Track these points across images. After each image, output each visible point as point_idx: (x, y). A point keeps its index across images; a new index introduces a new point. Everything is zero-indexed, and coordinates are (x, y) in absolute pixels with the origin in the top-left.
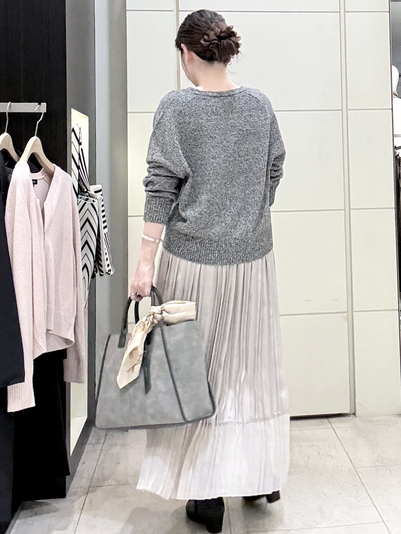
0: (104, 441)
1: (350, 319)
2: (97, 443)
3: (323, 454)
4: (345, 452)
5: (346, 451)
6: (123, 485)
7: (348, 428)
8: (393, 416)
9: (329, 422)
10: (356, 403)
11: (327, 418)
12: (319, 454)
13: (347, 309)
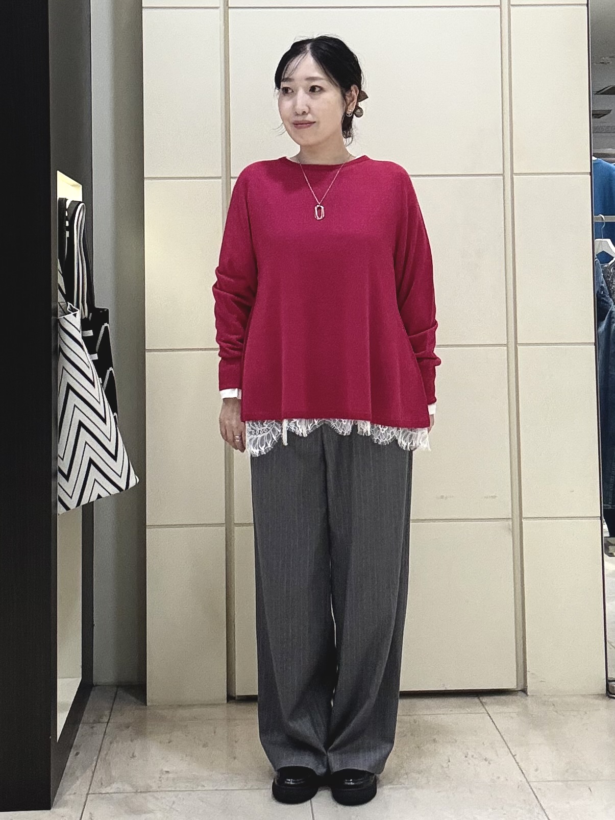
0: (109, 720)
1: (517, 531)
2: (99, 722)
3: (473, 756)
4: (510, 754)
5: (511, 752)
6: (141, 792)
7: (514, 715)
8: (592, 697)
9: (481, 702)
10: (528, 673)
11: (479, 698)
12: (466, 757)
13: (512, 515)
